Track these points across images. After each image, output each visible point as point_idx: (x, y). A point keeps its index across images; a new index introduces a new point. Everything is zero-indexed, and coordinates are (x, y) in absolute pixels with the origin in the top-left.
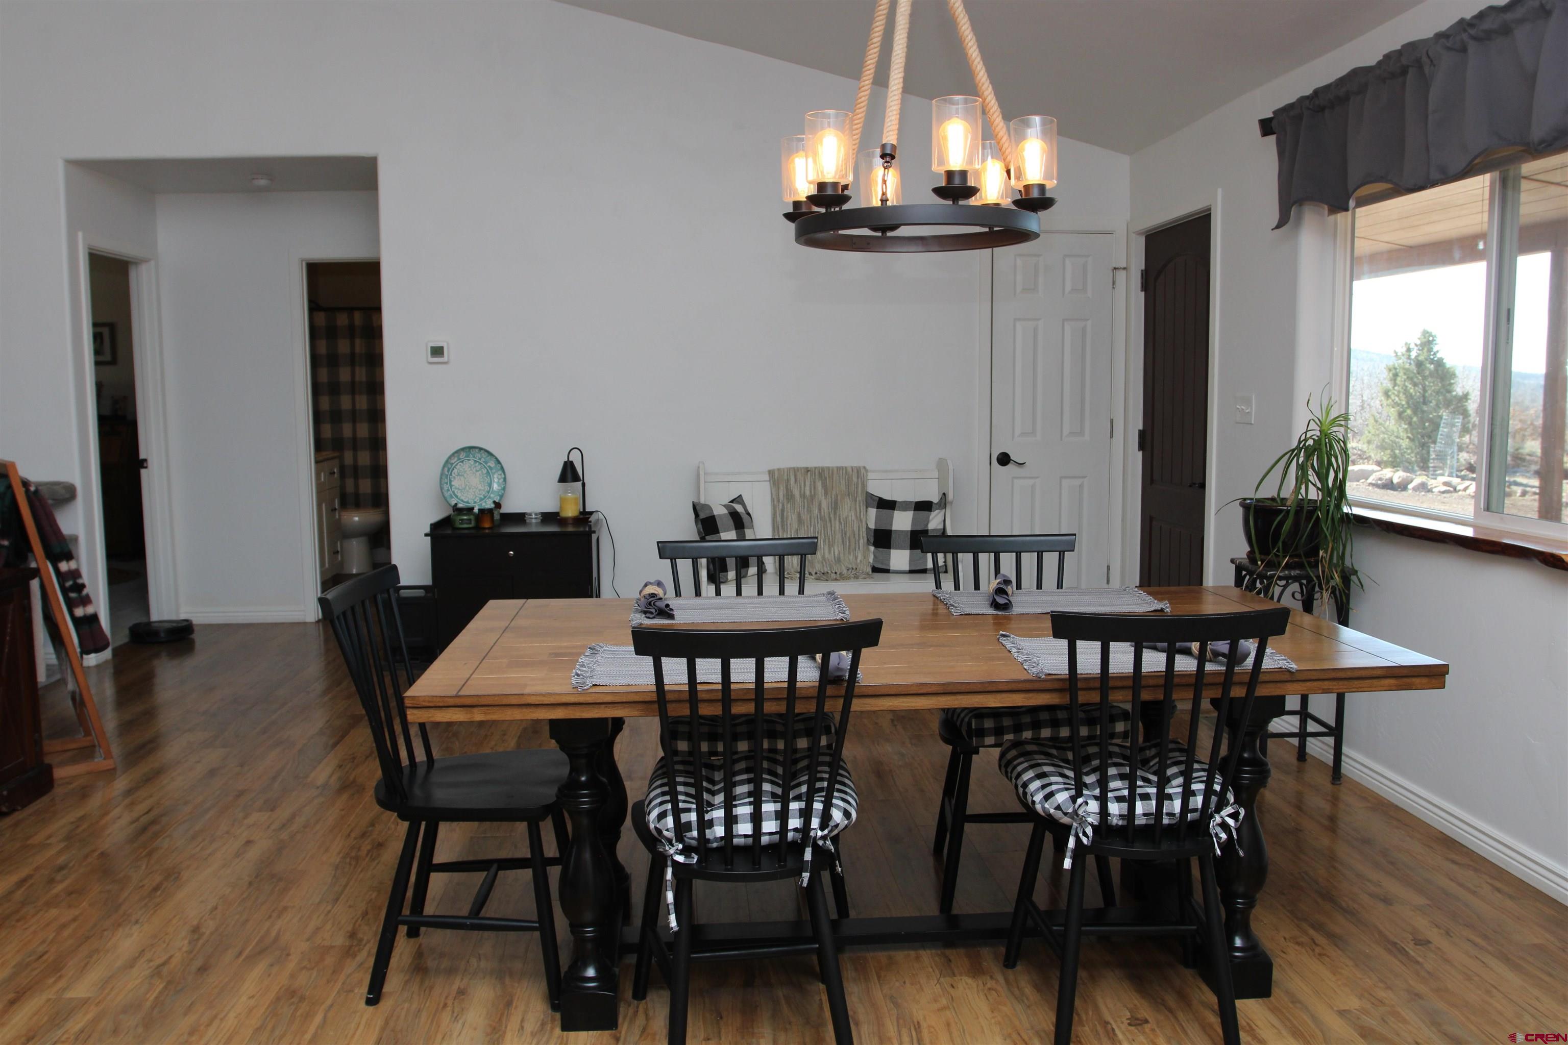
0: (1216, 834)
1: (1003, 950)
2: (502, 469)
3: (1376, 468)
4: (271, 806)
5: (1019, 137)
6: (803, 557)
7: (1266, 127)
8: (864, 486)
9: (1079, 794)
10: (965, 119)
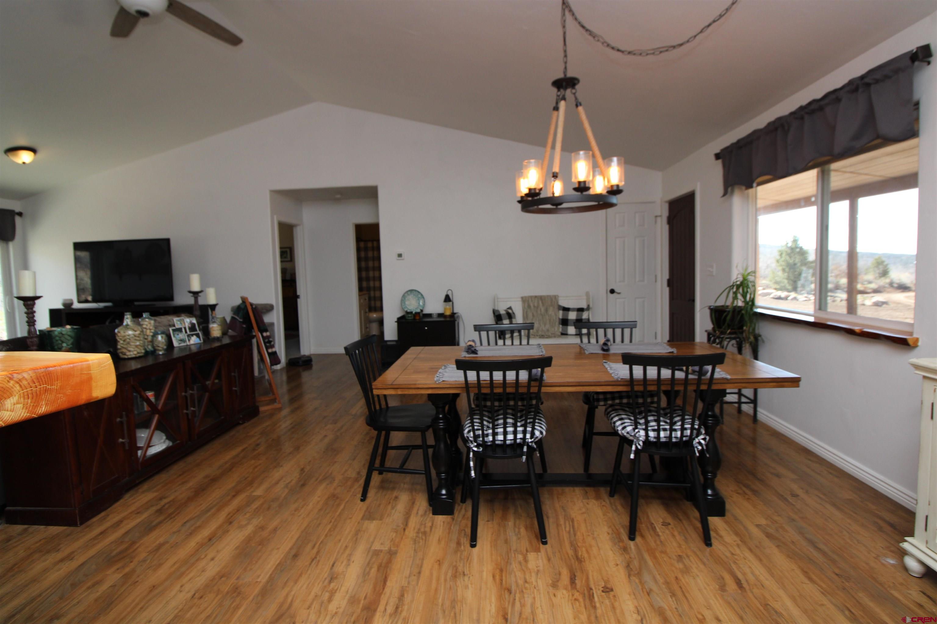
0: (696, 447)
1: (609, 489)
2: (423, 298)
3: (774, 291)
4: (335, 422)
5: (609, 165)
6: (529, 330)
7: (718, 156)
8: (557, 302)
9: (636, 428)
10: (585, 160)
